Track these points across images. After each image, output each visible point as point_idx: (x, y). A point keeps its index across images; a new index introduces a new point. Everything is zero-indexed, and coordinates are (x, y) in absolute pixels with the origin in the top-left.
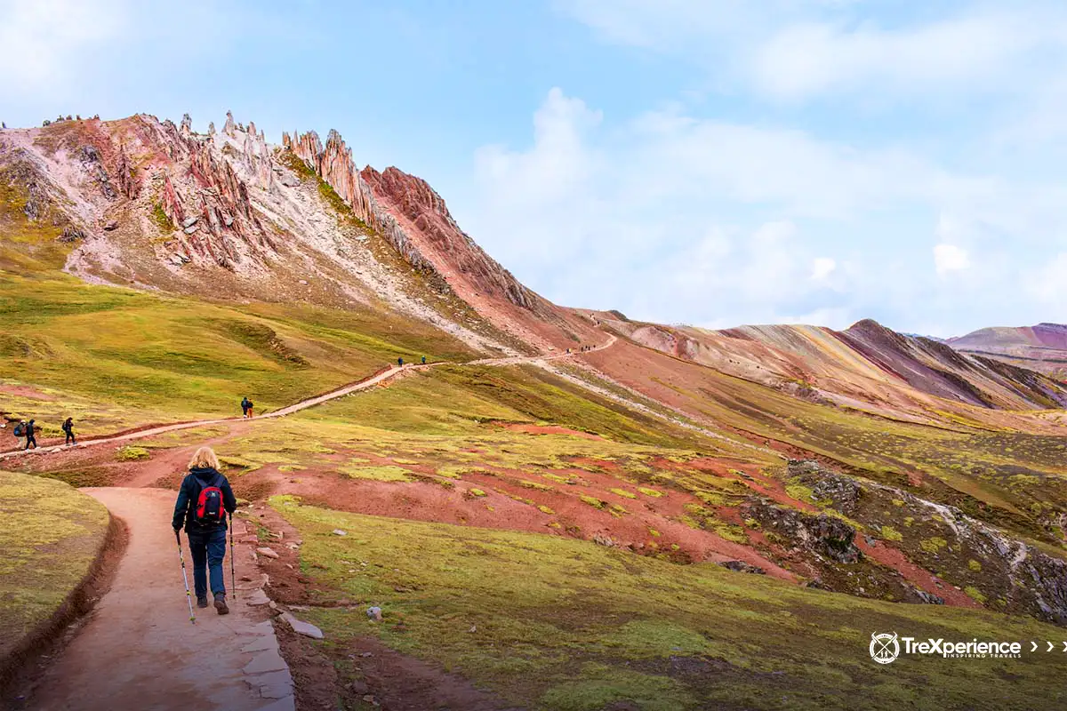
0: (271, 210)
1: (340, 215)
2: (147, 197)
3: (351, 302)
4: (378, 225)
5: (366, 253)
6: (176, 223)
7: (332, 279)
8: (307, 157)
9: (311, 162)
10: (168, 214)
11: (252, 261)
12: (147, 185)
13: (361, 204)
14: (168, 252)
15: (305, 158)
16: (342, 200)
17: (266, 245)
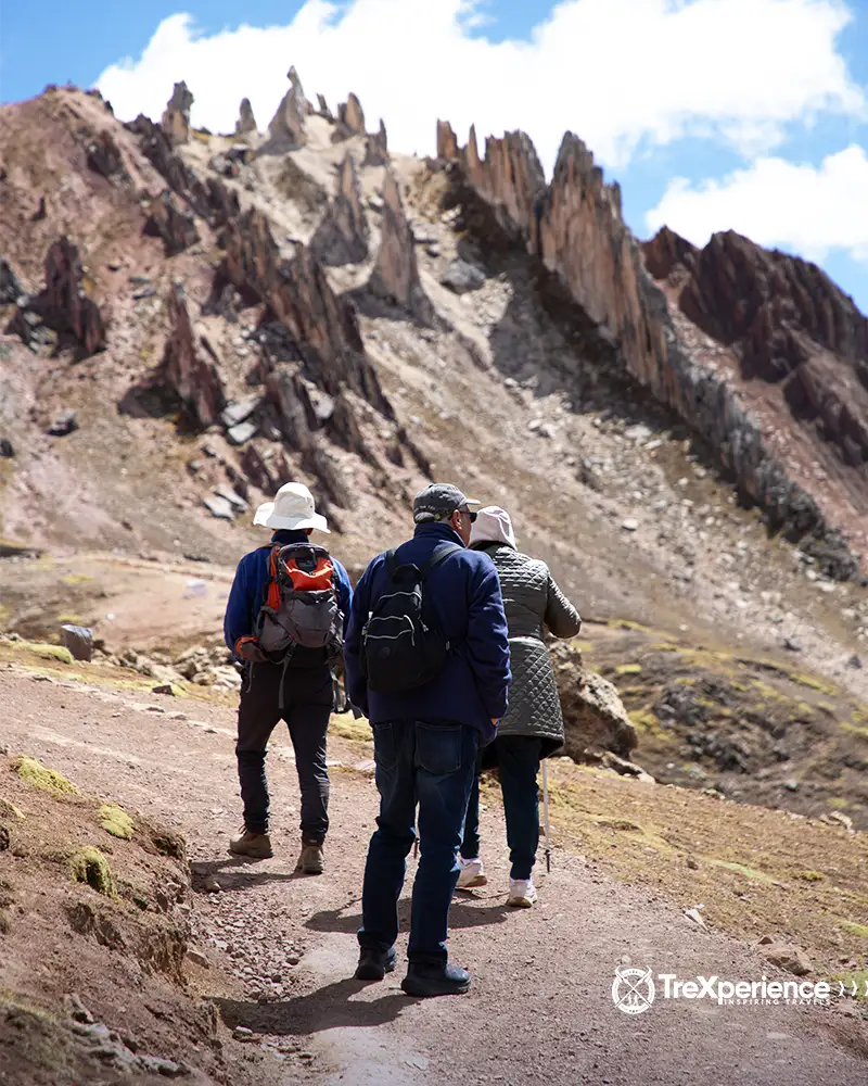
0: (414, 361)
1: (588, 368)
2: (127, 347)
3: (604, 602)
4: (684, 398)
5: (651, 474)
6: (204, 413)
7: (560, 545)
8: (503, 196)
9: (514, 212)
10: (184, 391)
11: (379, 507)
12: (124, 313)
13: (640, 338)
14: (199, 489)
15: (497, 201)
16: (595, 326)
17: (409, 462)
